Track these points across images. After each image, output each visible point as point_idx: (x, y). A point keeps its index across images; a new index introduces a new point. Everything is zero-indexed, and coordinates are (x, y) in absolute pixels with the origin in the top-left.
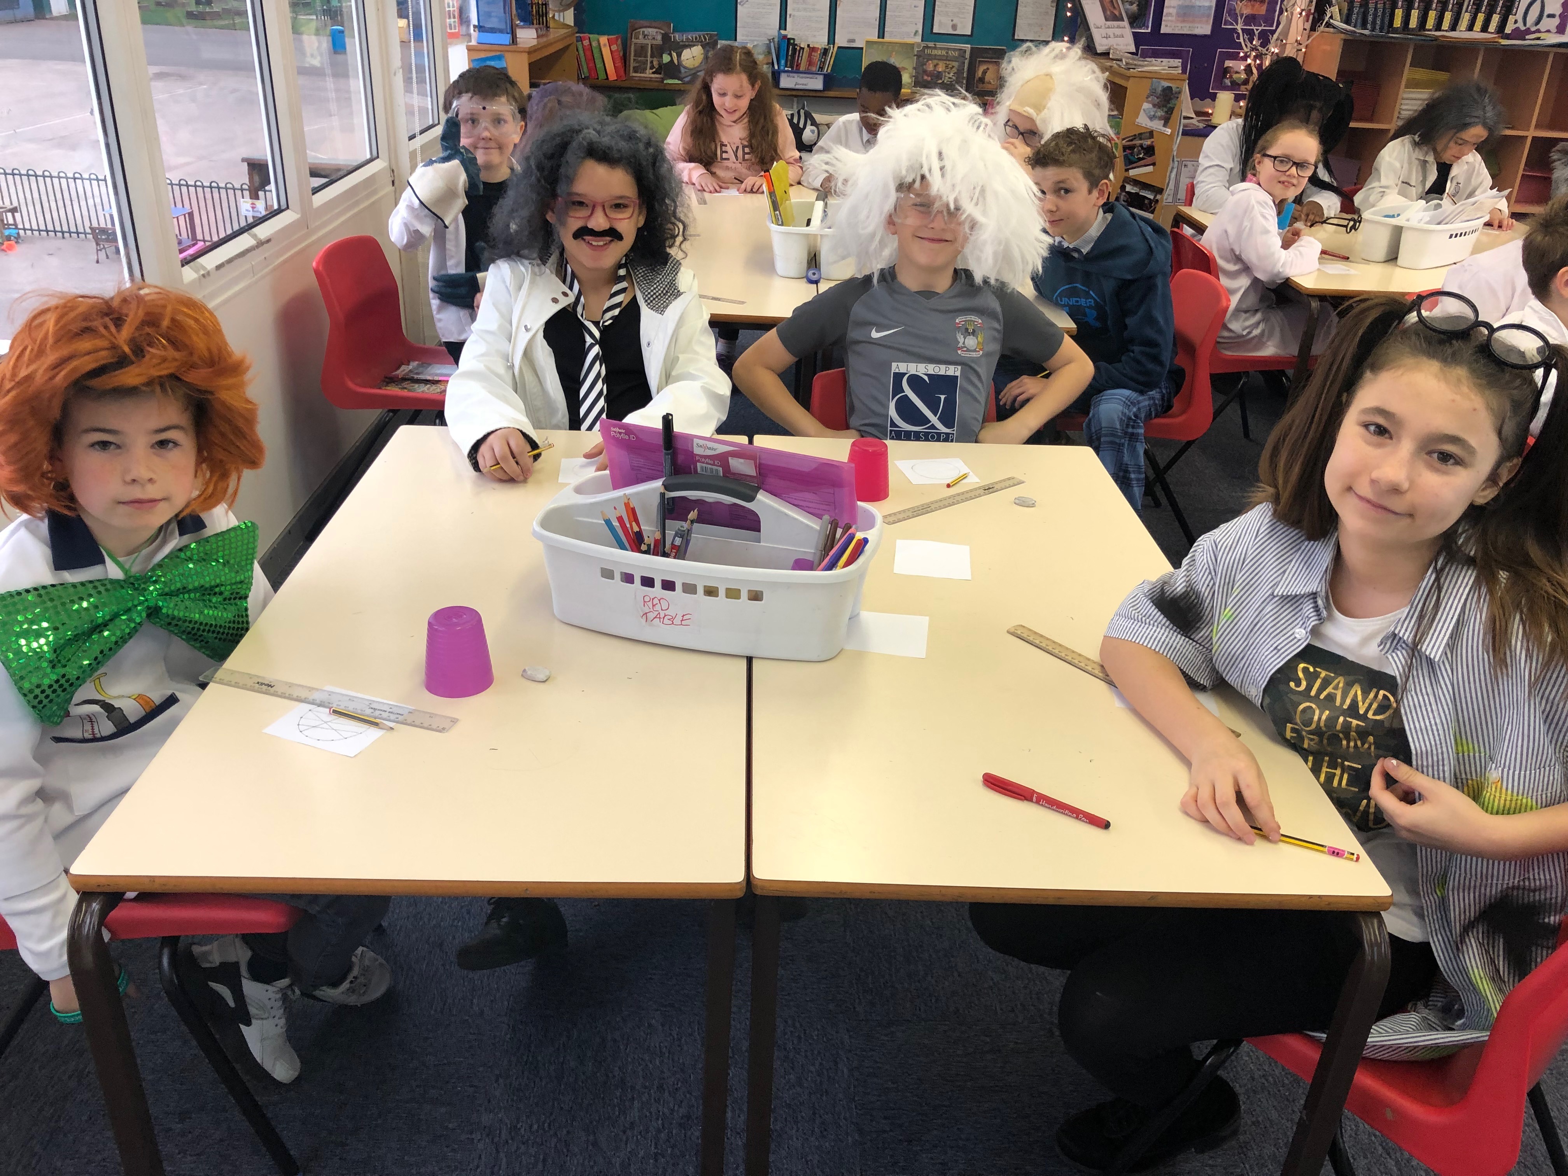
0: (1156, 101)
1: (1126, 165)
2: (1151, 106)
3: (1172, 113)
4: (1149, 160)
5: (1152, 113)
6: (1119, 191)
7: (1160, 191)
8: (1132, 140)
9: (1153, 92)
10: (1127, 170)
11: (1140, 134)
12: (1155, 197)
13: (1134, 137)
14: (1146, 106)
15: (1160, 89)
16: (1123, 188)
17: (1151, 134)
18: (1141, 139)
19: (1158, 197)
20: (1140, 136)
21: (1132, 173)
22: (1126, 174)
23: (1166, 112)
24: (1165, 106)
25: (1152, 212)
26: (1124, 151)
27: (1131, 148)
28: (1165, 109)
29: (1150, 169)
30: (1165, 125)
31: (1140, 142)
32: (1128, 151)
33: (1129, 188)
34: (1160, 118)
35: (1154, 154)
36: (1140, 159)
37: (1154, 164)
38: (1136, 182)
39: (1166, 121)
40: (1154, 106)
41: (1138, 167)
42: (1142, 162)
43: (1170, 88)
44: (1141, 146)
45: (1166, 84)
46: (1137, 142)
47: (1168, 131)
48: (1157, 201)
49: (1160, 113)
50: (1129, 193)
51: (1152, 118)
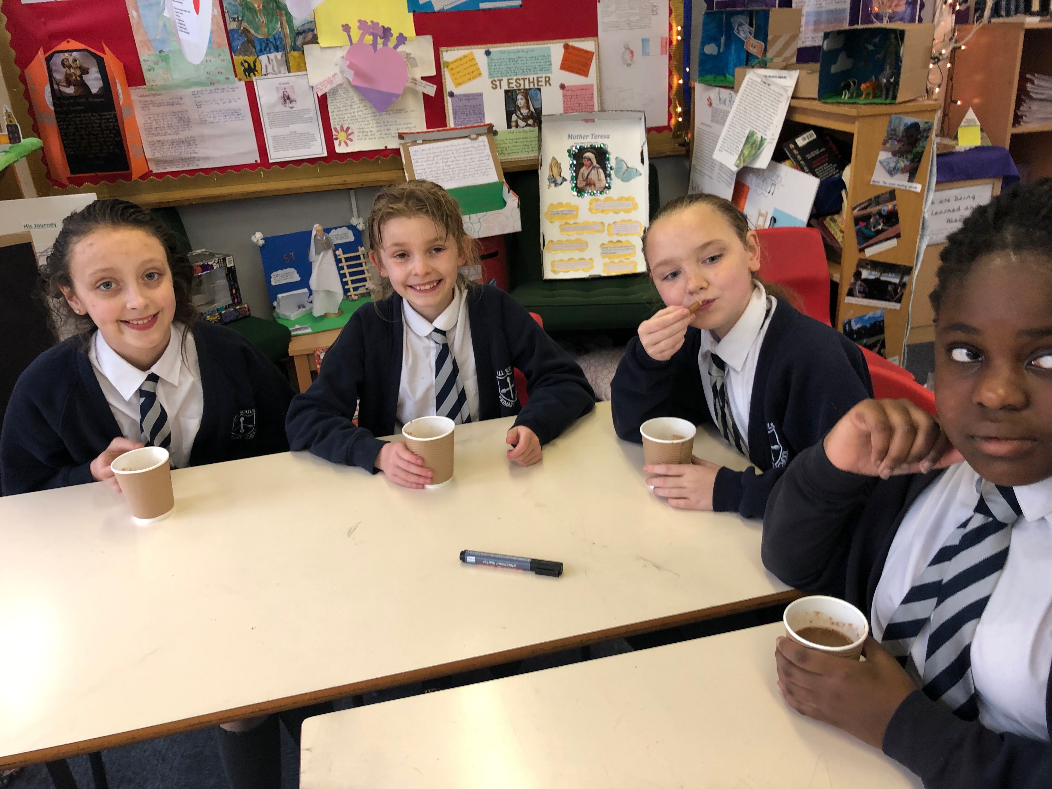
0: (897, 146)
1: (859, 243)
2: (890, 155)
3: (919, 161)
4: (891, 231)
5: (892, 165)
6: (853, 280)
7: (908, 271)
8: (865, 208)
9: (891, 135)
10: (862, 250)
11: (878, 197)
12: (902, 279)
13: (870, 203)
14: (884, 156)
15: (902, 128)
16: (858, 275)
17: (892, 194)
18: (878, 204)
19: (906, 279)
20: (877, 200)
21: (870, 252)
22: (861, 256)
23: (912, 161)
24: (910, 152)
25: (899, 301)
26: (856, 223)
27: (865, 219)
28: (910, 157)
29: (893, 243)
30: (911, 180)
31: (878, 208)
32: (862, 224)
33: (865, 274)
34: (903, 171)
35: (897, 222)
36: (878, 232)
37: (898, 236)
38: (874, 265)
39: (913, 173)
40: (894, 154)
41: (876, 243)
42: (882, 236)
43: (915, 126)
44: (879, 213)
45: (909, 120)
46: (874, 209)
47: (918, 187)
48: (904, 285)
49: (903, 163)
50: (866, 281)
51: (892, 172)
